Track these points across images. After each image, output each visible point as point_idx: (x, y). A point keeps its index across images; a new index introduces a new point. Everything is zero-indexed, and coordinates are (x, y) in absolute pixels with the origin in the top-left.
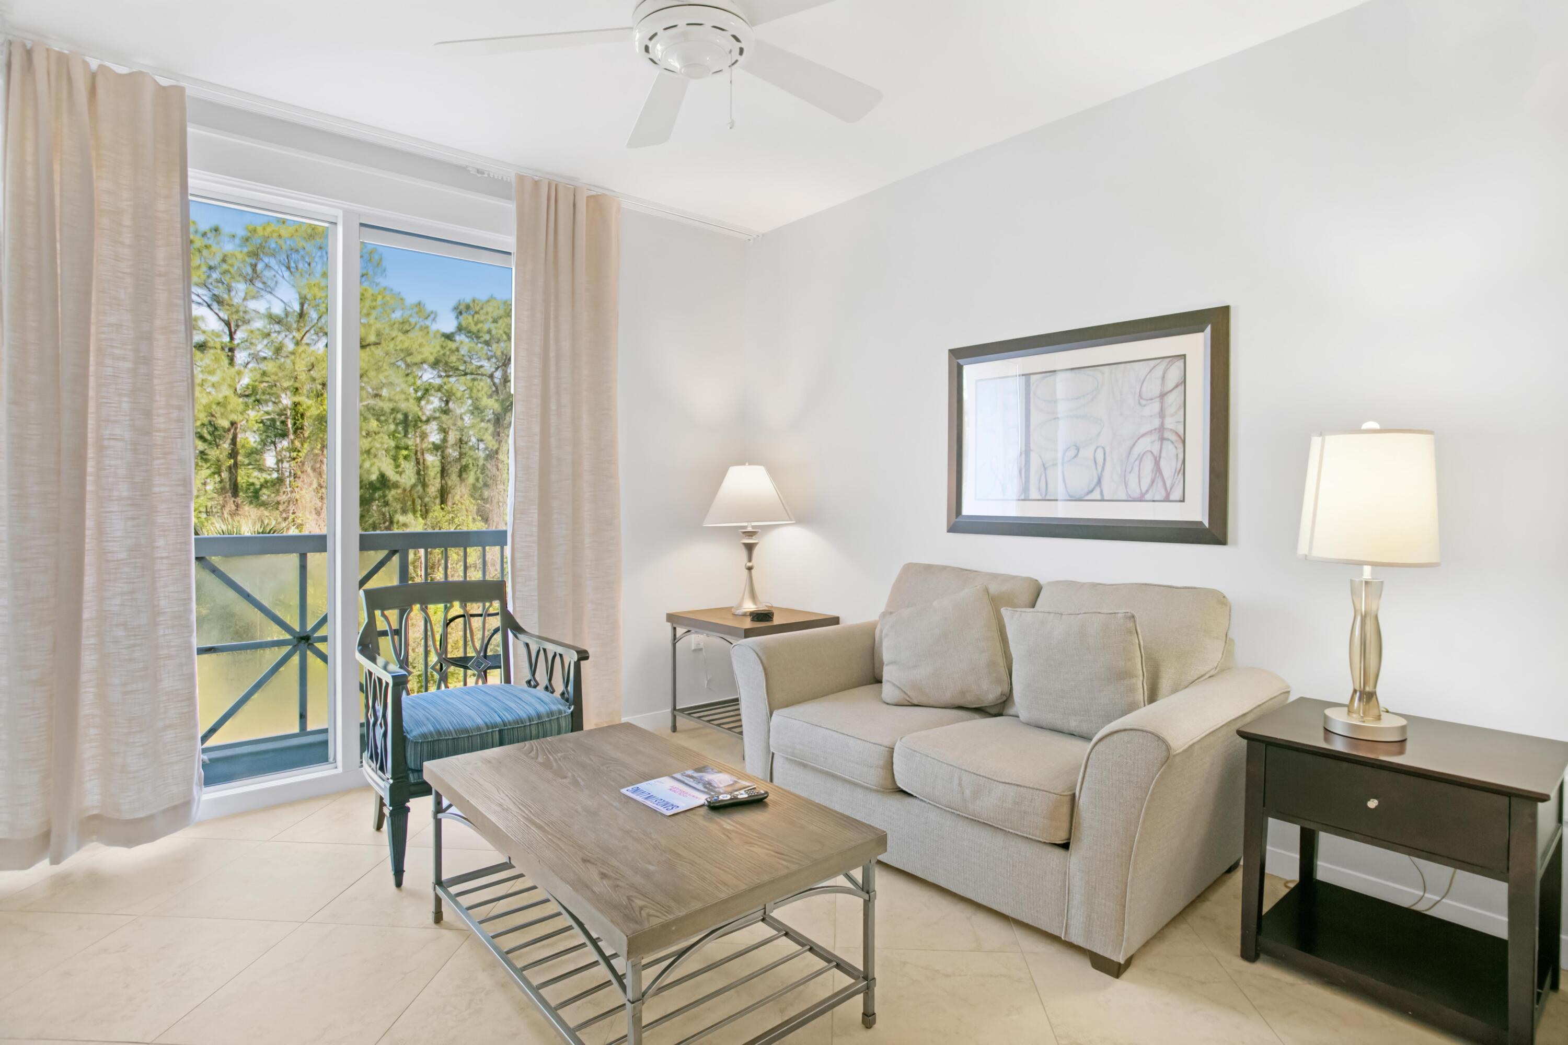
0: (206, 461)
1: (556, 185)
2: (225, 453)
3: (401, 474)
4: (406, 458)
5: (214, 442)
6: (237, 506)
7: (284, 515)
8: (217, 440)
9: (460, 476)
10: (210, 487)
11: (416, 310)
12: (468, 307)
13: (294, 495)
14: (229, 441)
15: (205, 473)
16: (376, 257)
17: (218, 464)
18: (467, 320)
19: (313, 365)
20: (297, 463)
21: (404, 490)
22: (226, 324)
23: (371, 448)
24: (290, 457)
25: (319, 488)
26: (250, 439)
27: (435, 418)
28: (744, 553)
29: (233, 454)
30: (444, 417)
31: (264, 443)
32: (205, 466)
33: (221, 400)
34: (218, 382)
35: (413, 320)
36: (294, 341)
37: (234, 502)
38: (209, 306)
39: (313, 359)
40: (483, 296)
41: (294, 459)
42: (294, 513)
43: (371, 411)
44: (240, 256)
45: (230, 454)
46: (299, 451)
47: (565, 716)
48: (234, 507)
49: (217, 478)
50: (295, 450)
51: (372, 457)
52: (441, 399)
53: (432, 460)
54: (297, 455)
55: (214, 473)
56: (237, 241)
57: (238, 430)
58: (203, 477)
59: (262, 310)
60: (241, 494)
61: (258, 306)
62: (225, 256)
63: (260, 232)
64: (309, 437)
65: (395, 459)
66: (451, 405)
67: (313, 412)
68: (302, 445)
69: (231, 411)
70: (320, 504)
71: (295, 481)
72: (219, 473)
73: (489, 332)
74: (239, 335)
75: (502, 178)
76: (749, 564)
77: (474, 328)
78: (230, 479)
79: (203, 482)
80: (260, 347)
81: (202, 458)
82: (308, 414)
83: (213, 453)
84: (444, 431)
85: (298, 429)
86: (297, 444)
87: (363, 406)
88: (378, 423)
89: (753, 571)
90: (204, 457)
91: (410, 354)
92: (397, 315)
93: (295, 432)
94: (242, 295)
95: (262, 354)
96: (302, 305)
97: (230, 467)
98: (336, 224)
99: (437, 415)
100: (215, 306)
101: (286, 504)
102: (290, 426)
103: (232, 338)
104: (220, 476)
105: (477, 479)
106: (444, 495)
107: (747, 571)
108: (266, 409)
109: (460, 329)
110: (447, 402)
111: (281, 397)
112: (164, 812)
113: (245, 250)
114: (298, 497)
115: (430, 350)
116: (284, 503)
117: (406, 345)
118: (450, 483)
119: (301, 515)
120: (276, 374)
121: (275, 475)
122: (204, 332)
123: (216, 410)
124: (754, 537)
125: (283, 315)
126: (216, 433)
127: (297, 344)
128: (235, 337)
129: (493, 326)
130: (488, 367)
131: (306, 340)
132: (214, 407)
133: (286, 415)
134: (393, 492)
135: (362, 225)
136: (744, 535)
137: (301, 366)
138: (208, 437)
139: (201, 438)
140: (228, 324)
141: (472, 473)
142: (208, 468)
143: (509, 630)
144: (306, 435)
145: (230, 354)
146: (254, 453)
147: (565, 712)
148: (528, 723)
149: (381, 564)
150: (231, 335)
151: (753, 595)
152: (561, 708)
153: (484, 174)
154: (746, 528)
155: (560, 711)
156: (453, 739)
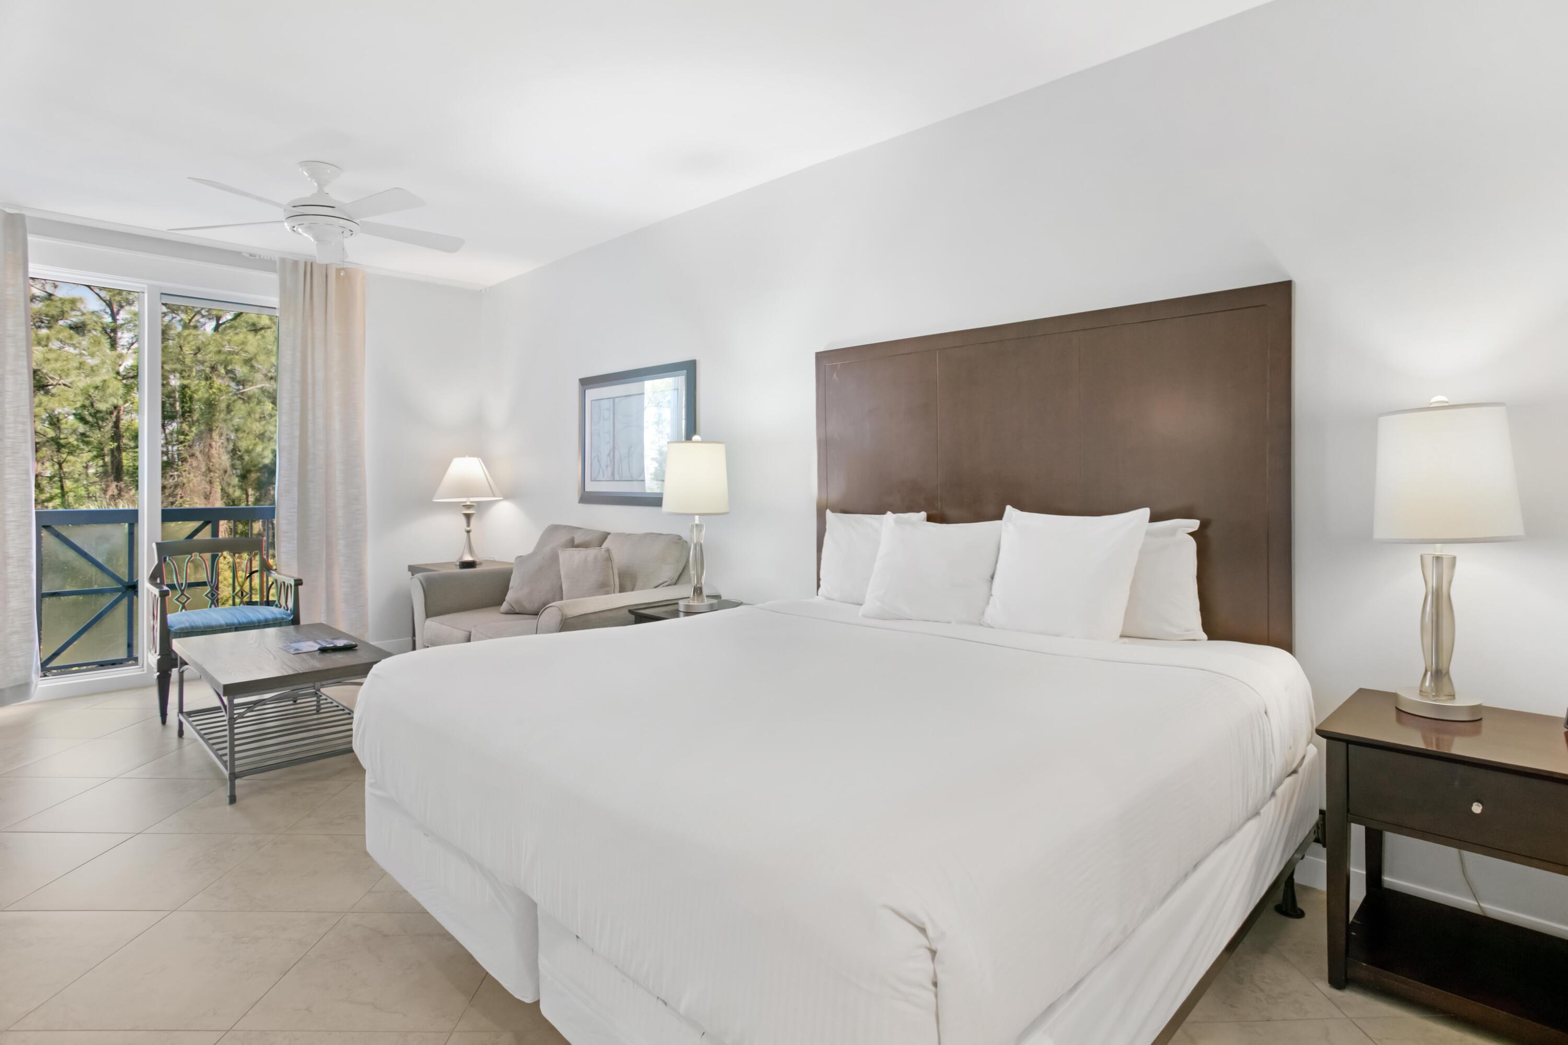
0: (87, 443)
1: (312, 264)
2: (108, 435)
5: (96, 425)
6: (120, 490)
7: (171, 499)
8: (100, 422)
10: (91, 471)
13: (181, 478)
14: (111, 424)
15: (86, 456)
17: (100, 448)
19: (199, 349)
20: (184, 446)
22: (107, 304)
23: (265, 432)
24: (177, 441)
25: (207, 472)
26: (135, 422)
28: (463, 520)
29: (116, 437)
32: (87, 449)
33: (100, 384)
34: (97, 366)
36: (182, 323)
37: (117, 486)
39: (201, 342)
41: (181, 443)
42: (181, 497)
43: (266, 394)
45: (112, 437)
46: (187, 435)
47: (286, 622)
48: (116, 492)
49: (101, 463)
50: (183, 433)
51: (266, 440)
54: (185, 438)
55: (96, 457)
57: (121, 412)
58: (85, 460)
60: (126, 478)
64: (198, 421)
67: (202, 394)
68: (190, 427)
69: (112, 394)
70: (208, 487)
71: (182, 465)
72: (101, 456)
74: (122, 316)
75: (271, 258)
76: (468, 529)
78: (112, 462)
79: (85, 465)
81: (83, 441)
82: (196, 396)
83: (95, 436)
85: (186, 412)
86: (185, 427)
87: (258, 388)
88: (273, 406)
89: (471, 533)
90: (86, 439)
93: (183, 415)
97: (112, 451)
98: (143, 292)
101: (172, 489)
102: (178, 408)
103: (115, 320)
104: (103, 459)
107: (466, 533)
111: (169, 378)
112: (11, 688)
114: (185, 481)
116: (171, 488)
119: (188, 499)
123: (96, 395)
124: (471, 509)
126: (99, 415)
127: (183, 327)
128: (118, 317)
131: (192, 324)
132: (92, 391)
133: (175, 397)
135: (162, 294)
136: (464, 508)
137: (188, 349)
138: (90, 419)
139: (82, 419)
140: (110, 305)
142: (89, 451)
143: (265, 570)
144: (195, 418)
145: (112, 335)
147: (286, 619)
148: (257, 624)
149: (197, 531)
150: (114, 316)
151: (471, 551)
152: (285, 616)
153: (255, 256)
154: (465, 502)
155: (283, 619)
156: (202, 631)
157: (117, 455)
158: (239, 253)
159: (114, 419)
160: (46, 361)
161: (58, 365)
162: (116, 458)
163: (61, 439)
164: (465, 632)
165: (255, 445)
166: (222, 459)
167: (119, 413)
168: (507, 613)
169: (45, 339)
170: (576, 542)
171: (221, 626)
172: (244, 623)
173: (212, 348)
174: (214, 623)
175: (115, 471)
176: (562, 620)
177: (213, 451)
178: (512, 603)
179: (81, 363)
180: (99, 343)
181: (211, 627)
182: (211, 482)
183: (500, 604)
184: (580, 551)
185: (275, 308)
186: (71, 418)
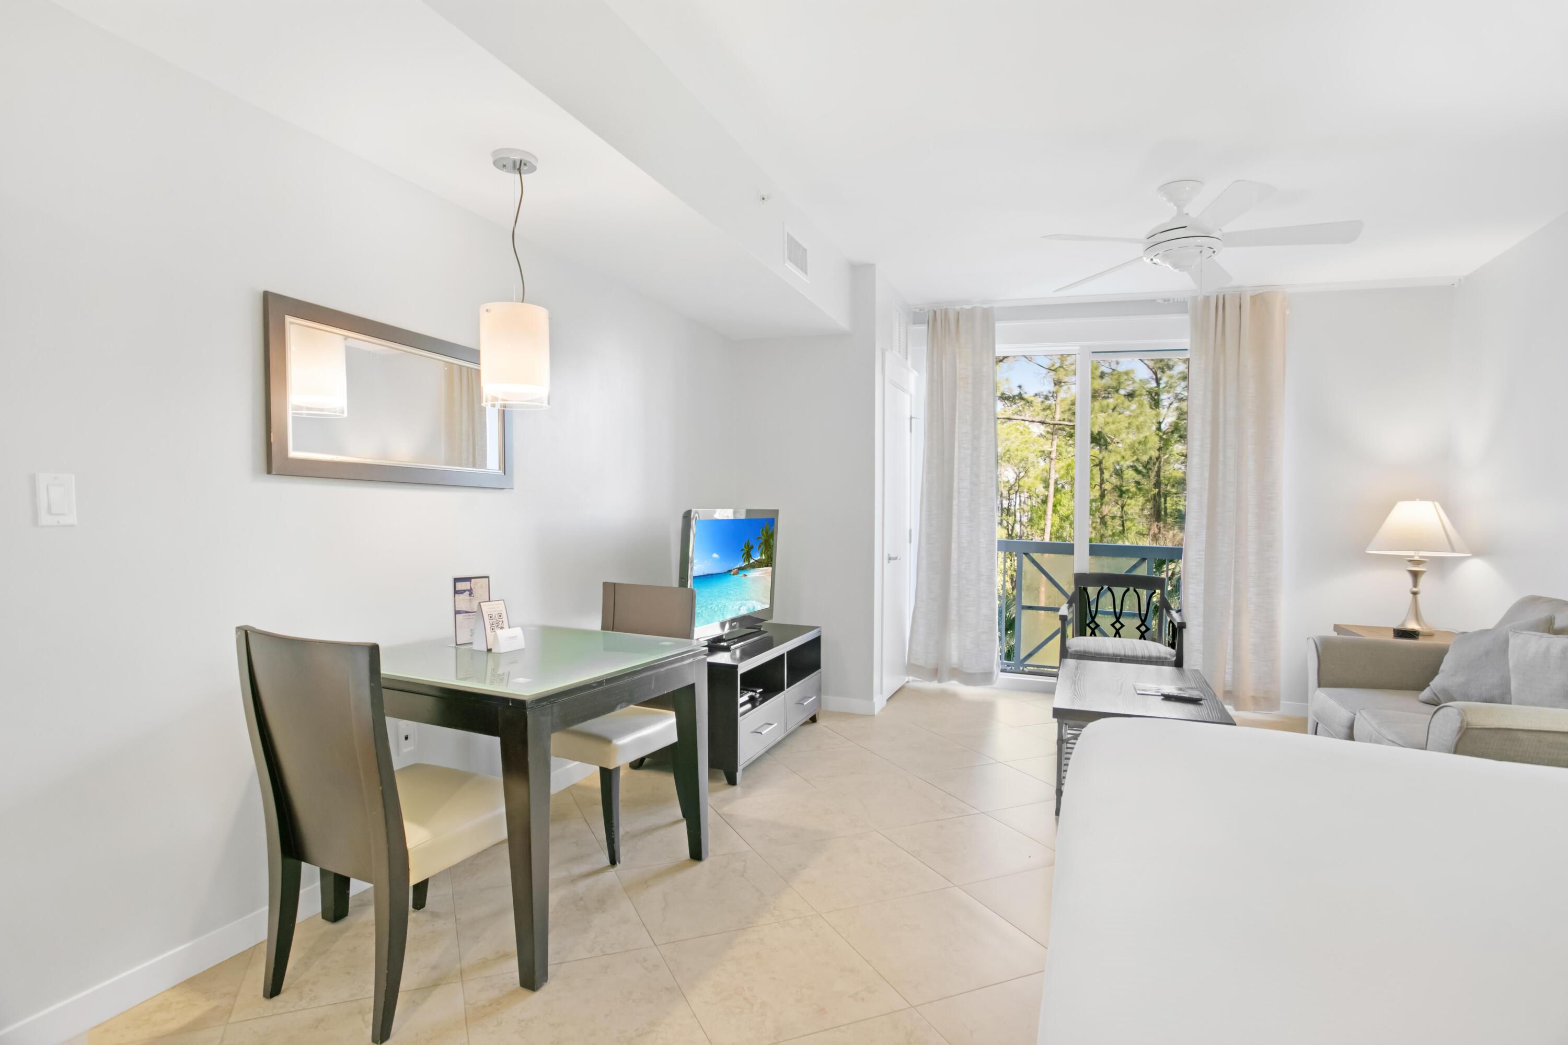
0: (1140, 490)
1: (1223, 296)
5: (1145, 474)
14: (1155, 473)
15: (1140, 500)
17: (1148, 494)
22: (1154, 373)
28: (1409, 579)
32: (1140, 495)
34: (1142, 424)
37: (1157, 526)
45: (1155, 484)
47: (1169, 662)
48: (1157, 531)
55: (1146, 501)
58: (1139, 503)
69: (1150, 449)
72: (1148, 500)
74: (1164, 381)
75: (1184, 299)
76: (1415, 590)
78: (1155, 506)
83: (1145, 484)
89: (1418, 596)
97: (1155, 496)
103: (1158, 384)
107: (1412, 595)
112: (981, 673)
124: (1420, 566)
128: (1161, 382)
135: (1093, 352)
136: (1409, 563)
138: (1140, 470)
139: (1135, 470)
142: (1142, 496)
143: (1164, 609)
145: (1156, 397)
147: (1169, 659)
148: (1140, 659)
149: (1135, 567)
150: (1158, 381)
151: (1417, 617)
152: (1169, 656)
153: (1169, 300)
154: (1413, 557)
155: (1166, 658)
156: (1092, 657)
157: (1158, 500)
158: (1153, 301)
159: (1156, 469)
160: (1106, 424)
161: (1113, 427)
162: (1157, 502)
163: (1123, 487)
164: (1352, 714)
167: (1160, 463)
168: (1427, 703)
169: (1106, 407)
170: (1558, 624)
171: (1108, 655)
172: (1128, 656)
174: (1104, 651)
175: (1156, 513)
176: (1461, 728)
178: (1435, 692)
179: (1129, 424)
180: (1142, 405)
181: (1101, 654)
183: (1422, 689)
184: (1542, 637)
185: (1187, 350)
186: (1130, 470)
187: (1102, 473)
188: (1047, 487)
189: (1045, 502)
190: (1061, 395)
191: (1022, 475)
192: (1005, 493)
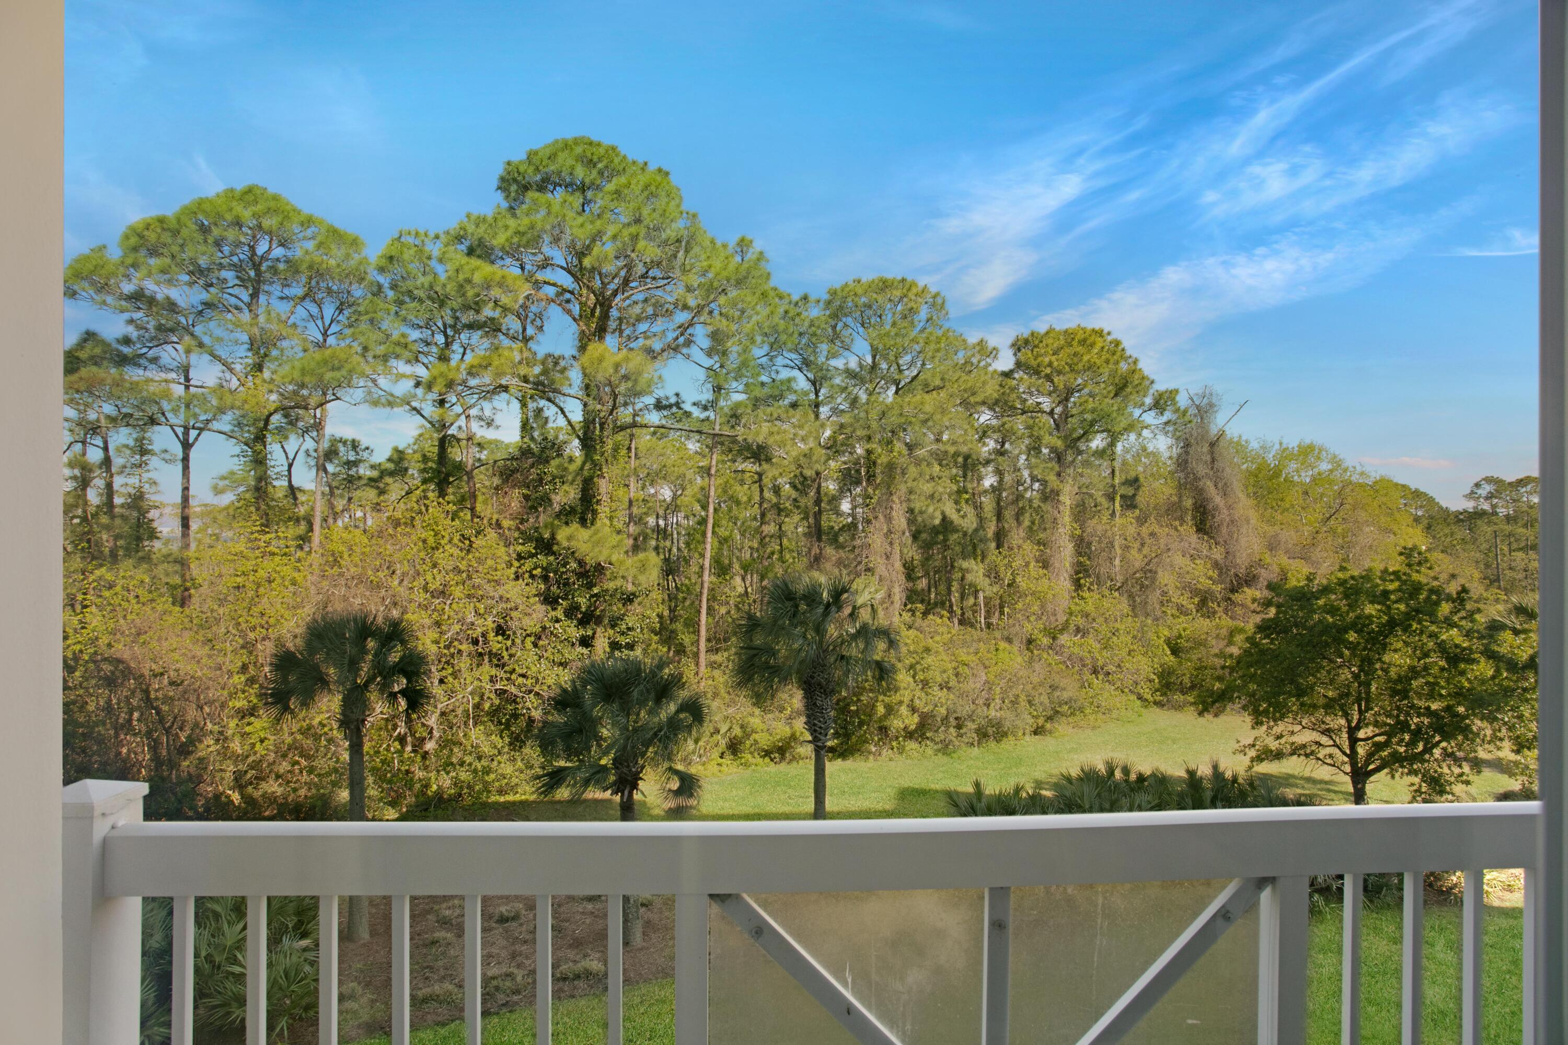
0: (798, 507)
2: (812, 501)
3: (963, 517)
4: (967, 501)
5: (804, 491)
6: (821, 550)
7: (861, 558)
8: (806, 489)
9: (1017, 520)
10: (800, 530)
11: (978, 348)
12: (1026, 342)
13: (867, 539)
14: (815, 490)
15: (797, 518)
16: (939, 301)
17: (807, 510)
18: (1026, 355)
19: (884, 413)
20: (869, 508)
21: (965, 534)
23: (935, 493)
24: (863, 503)
25: (888, 534)
26: (831, 487)
27: (992, 460)
29: (818, 502)
30: (1000, 459)
31: (841, 491)
32: (798, 512)
33: (808, 452)
34: (806, 436)
35: (975, 360)
36: (868, 392)
37: (819, 545)
38: (800, 369)
39: (884, 407)
40: (1042, 328)
41: (867, 505)
42: (868, 557)
44: (823, 318)
45: (816, 502)
46: (871, 498)
48: (818, 551)
49: (806, 523)
50: (868, 496)
51: (935, 501)
52: (996, 441)
53: (988, 502)
54: (870, 501)
55: (804, 519)
56: (821, 304)
57: (821, 479)
58: (796, 521)
59: (841, 366)
60: (824, 537)
61: (838, 363)
62: (812, 321)
63: (840, 294)
64: (880, 484)
65: (957, 502)
66: (1007, 446)
67: (883, 460)
68: (874, 492)
69: (816, 462)
70: (889, 549)
71: (867, 527)
72: (807, 518)
73: (1050, 364)
74: (823, 392)
77: (1034, 363)
78: (815, 524)
79: (796, 525)
80: (839, 400)
81: (795, 506)
82: (879, 461)
83: (803, 501)
84: (999, 473)
85: (871, 477)
86: (870, 490)
87: (928, 451)
88: (941, 467)
90: (797, 504)
91: (974, 394)
92: (960, 357)
93: (868, 480)
94: (825, 353)
95: (841, 407)
96: (874, 357)
97: (815, 513)
99: (993, 457)
100: (805, 368)
101: (861, 548)
102: (863, 474)
103: (817, 395)
104: (808, 521)
105: (1033, 523)
106: (1000, 538)
108: (844, 459)
109: (1019, 364)
110: (1003, 445)
111: (856, 447)
113: (828, 313)
114: (870, 542)
115: (991, 390)
117: (969, 384)
118: (1006, 526)
119: (874, 561)
120: (851, 425)
121: (850, 520)
122: (796, 392)
123: (803, 461)
125: (858, 370)
126: (805, 482)
127: (870, 394)
128: (820, 394)
129: (1053, 358)
130: (1046, 403)
131: (877, 390)
132: (802, 459)
133: (860, 463)
134: (955, 536)
137: (874, 415)
138: (799, 486)
139: (794, 486)
140: (814, 383)
141: (1027, 515)
142: (799, 514)
144: (878, 482)
145: (815, 409)
146: (834, 500)
157: (819, 518)
159: (817, 485)
160: (769, 436)
161: (778, 438)
162: (817, 520)
163: (781, 504)
165: (927, 506)
166: (900, 520)
173: (896, 411)
177: (894, 513)
180: (807, 417)
182: (891, 544)
186: (788, 486)
187: (762, 491)
188: (705, 507)
189: (703, 522)
190: (722, 403)
191: (679, 492)
192: (661, 512)
